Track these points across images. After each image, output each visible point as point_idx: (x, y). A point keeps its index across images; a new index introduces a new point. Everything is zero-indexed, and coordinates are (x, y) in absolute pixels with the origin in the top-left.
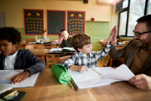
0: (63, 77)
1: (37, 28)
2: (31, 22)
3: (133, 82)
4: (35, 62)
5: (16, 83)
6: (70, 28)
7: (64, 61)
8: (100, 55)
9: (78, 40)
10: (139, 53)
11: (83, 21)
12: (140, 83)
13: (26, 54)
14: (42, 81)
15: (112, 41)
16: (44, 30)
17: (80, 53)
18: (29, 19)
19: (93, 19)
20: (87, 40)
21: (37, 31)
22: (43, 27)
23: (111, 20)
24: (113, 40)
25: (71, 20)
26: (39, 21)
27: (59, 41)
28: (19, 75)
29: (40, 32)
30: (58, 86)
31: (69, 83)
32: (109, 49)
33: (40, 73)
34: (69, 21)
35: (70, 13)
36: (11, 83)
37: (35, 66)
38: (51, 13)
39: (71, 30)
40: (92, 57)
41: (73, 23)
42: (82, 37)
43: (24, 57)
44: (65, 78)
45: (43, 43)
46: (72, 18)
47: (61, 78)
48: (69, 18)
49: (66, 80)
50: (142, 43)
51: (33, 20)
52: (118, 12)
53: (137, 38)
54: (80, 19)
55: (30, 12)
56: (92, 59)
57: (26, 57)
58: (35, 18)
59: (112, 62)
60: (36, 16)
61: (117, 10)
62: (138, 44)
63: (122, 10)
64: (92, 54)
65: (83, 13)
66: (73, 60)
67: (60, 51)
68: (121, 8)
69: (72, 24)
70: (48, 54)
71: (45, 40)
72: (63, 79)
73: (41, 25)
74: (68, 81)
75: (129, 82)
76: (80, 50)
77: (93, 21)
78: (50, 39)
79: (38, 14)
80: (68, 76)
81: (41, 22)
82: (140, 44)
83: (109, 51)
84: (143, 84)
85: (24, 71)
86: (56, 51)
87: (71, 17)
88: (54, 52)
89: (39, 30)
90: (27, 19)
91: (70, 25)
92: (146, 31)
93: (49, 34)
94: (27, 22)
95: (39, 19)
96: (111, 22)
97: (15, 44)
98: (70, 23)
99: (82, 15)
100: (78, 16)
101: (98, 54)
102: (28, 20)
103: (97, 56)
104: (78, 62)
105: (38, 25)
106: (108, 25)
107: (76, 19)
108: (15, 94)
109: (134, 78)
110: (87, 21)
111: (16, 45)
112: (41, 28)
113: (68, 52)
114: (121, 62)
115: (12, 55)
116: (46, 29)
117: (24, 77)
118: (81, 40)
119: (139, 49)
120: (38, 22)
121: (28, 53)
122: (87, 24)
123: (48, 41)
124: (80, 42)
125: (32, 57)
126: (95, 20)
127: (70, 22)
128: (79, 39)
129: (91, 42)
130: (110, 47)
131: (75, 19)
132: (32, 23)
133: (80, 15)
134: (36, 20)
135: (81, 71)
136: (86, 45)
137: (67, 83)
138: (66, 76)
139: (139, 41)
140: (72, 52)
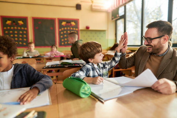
0: (83, 90)
1: (21, 39)
2: (11, 32)
3: (157, 87)
4: (39, 77)
5: (25, 103)
6: (62, 38)
7: (74, 74)
8: (110, 65)
9: (89, 50)
10: (149, 61)
11: (77, 29)
12: (163, 87)
13: (26, 69)
14: (57, 98)
15: (123, 49)
16: (30, 41)
17: (89, 64)
18: (8, 28)
19: (88, 28)
20: (98, 48)
21: (21, 43)
22: (27, 38)
23: (108, 28)
24: (124, 47)
25: (63, 29)
26: (23, 31)
27: (50, 54)
28: (28, 94)
29: (25, 44)
30: (79, 101)
31: (90, 96)
32: (120, 58)
33: (49, 89)
34: (60, 30)
35: (61, 21)
36: (19, 104)
37: (43, 82)
38: (37, 21)
39: (63, 40)
40: (102, 68)
41: (65, 32)
42: (92, 45)
43: (23, 74)
44: (85, 91)
45: (32, 57)
46: (63, 27)
47: (82, 91)
48: (60, 26)
49: (87, 93)
50: (153, 49)
51: (14, 30)
52: (114, 20)
53: (147, 44)
54: (73, 28)
55: (9, 20)
56: (103, 69)
57: (25, 73)
58: (17, 27)
59: (115, 74)
60: (17, 25)
61: (113, 17)
62: (149, 50)
63: (119, 18)
64: (102, 64)
65: (76, 21)
66: (84, 72)
67: (59, 65)
68: (117, 16)
69: (64, 34)
70: (45, 68)
71: (33, 54)
72: (83, 92)
73: (25, 36)
74: (88, 94)
75: (153, 88)
76: (92, 60)
77: (88, 30)
78: (39, 52)
79: (21, 22)
80: (89, 88)
81: (25, 32)
82: (151, 50)
83: (119, 60)
84: (166, 87)
85: (30, 89)
86: (55, 65)
87: (63, 25)
88: (53, 66)
89: (23, 42)
90: (5, 28)
91: (62, 35)
92: (157, 36)
93: (36, 46)
94: (6, 32)
95: (23, 28)
96: (108, 30)
97: (10, 57)
98: (62, 33)
99: (75, 22)
100: (71, 25)
101: (108, 64)
102: (7, 30)
103: (107, 66)
104: (89, 74)
105: (21, 36)
106: (104, 33)
107: (69, 28)
108: (34, 114)
109: (157, 83)
110: (81, 30)
111: (11, 59)
112: (25, 40)
113: (69, 65)
114: (123, 73)
115: (7, 71)
116: (32, 40)
117: (33, 96)
118: (92, 49)
119: (149, 56)
120: (21, 32)
121: (28, 68)
122: (82, 33)
123: (38, 55)
124: (91, 51)
125: (33, 72)
126: (90, 29)
127: (62, 31)
128: (90, 48)
129: (102, 50)
130: (121, 55)
131: (67, 27)
132: (13, 34)
133: (73, 23)
134: (19, 29)
135: (97, 83)
136: (98, 53)
137: (87, 96)
138: (86, 89)
139: (149, 47)
140: (74, 65)
